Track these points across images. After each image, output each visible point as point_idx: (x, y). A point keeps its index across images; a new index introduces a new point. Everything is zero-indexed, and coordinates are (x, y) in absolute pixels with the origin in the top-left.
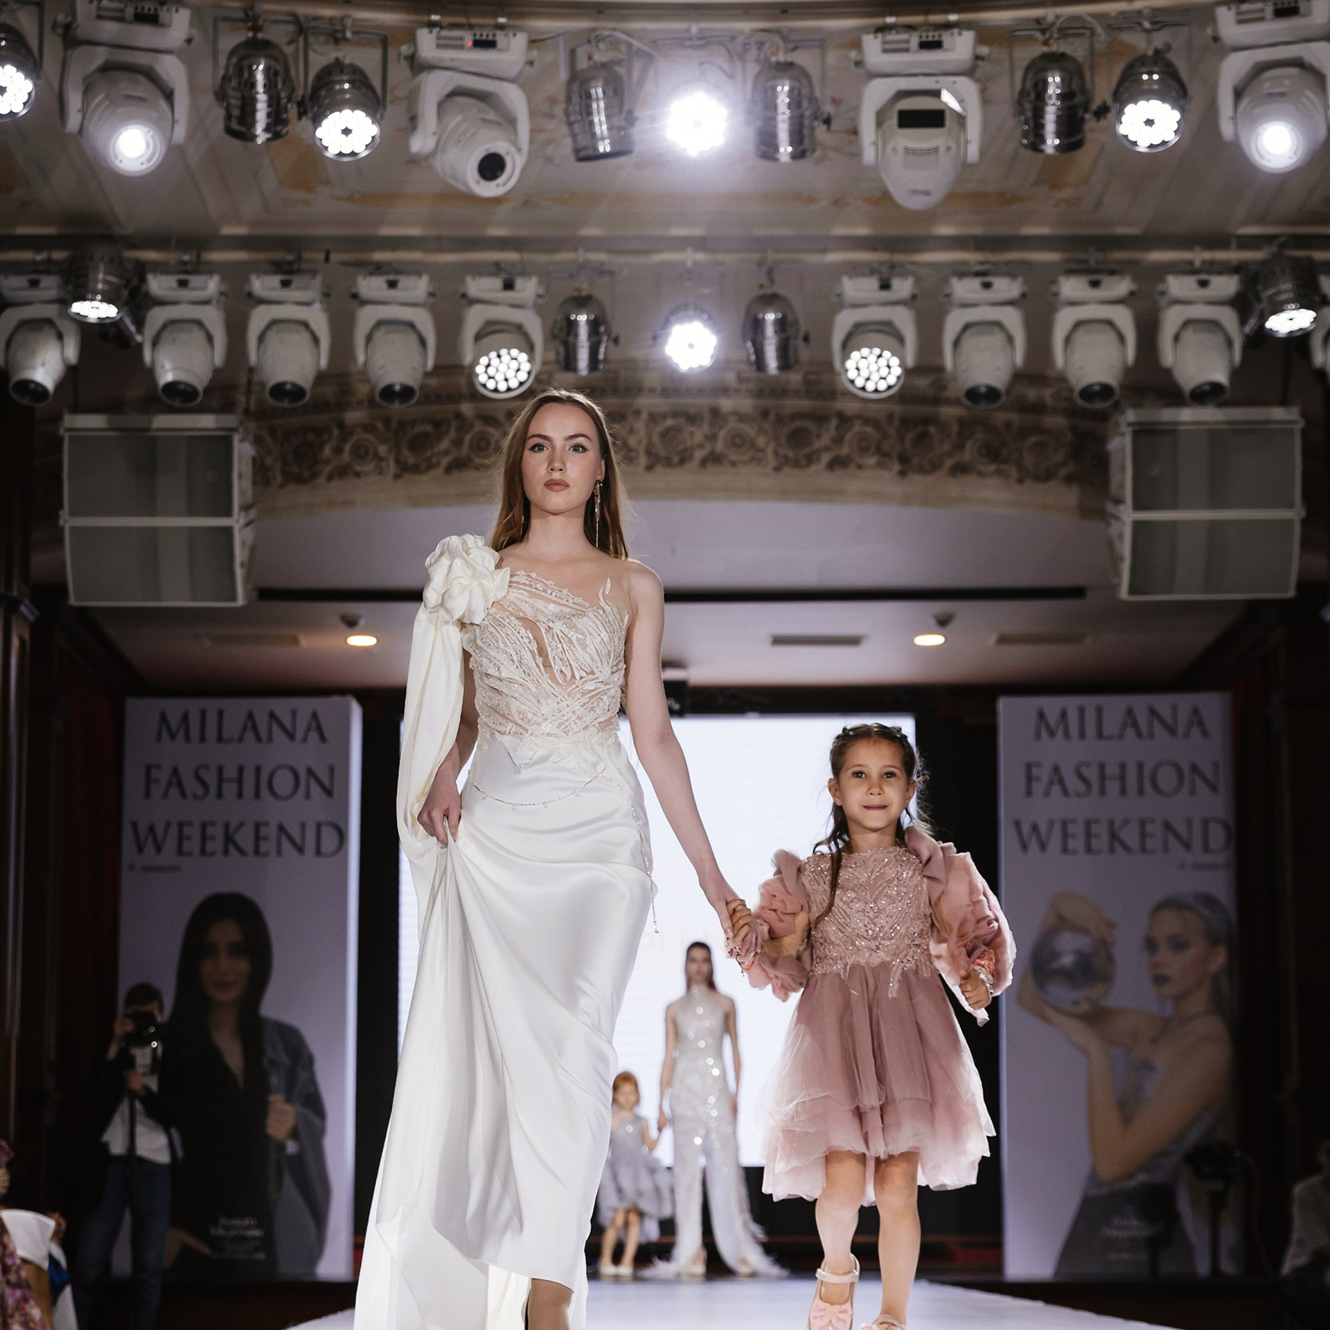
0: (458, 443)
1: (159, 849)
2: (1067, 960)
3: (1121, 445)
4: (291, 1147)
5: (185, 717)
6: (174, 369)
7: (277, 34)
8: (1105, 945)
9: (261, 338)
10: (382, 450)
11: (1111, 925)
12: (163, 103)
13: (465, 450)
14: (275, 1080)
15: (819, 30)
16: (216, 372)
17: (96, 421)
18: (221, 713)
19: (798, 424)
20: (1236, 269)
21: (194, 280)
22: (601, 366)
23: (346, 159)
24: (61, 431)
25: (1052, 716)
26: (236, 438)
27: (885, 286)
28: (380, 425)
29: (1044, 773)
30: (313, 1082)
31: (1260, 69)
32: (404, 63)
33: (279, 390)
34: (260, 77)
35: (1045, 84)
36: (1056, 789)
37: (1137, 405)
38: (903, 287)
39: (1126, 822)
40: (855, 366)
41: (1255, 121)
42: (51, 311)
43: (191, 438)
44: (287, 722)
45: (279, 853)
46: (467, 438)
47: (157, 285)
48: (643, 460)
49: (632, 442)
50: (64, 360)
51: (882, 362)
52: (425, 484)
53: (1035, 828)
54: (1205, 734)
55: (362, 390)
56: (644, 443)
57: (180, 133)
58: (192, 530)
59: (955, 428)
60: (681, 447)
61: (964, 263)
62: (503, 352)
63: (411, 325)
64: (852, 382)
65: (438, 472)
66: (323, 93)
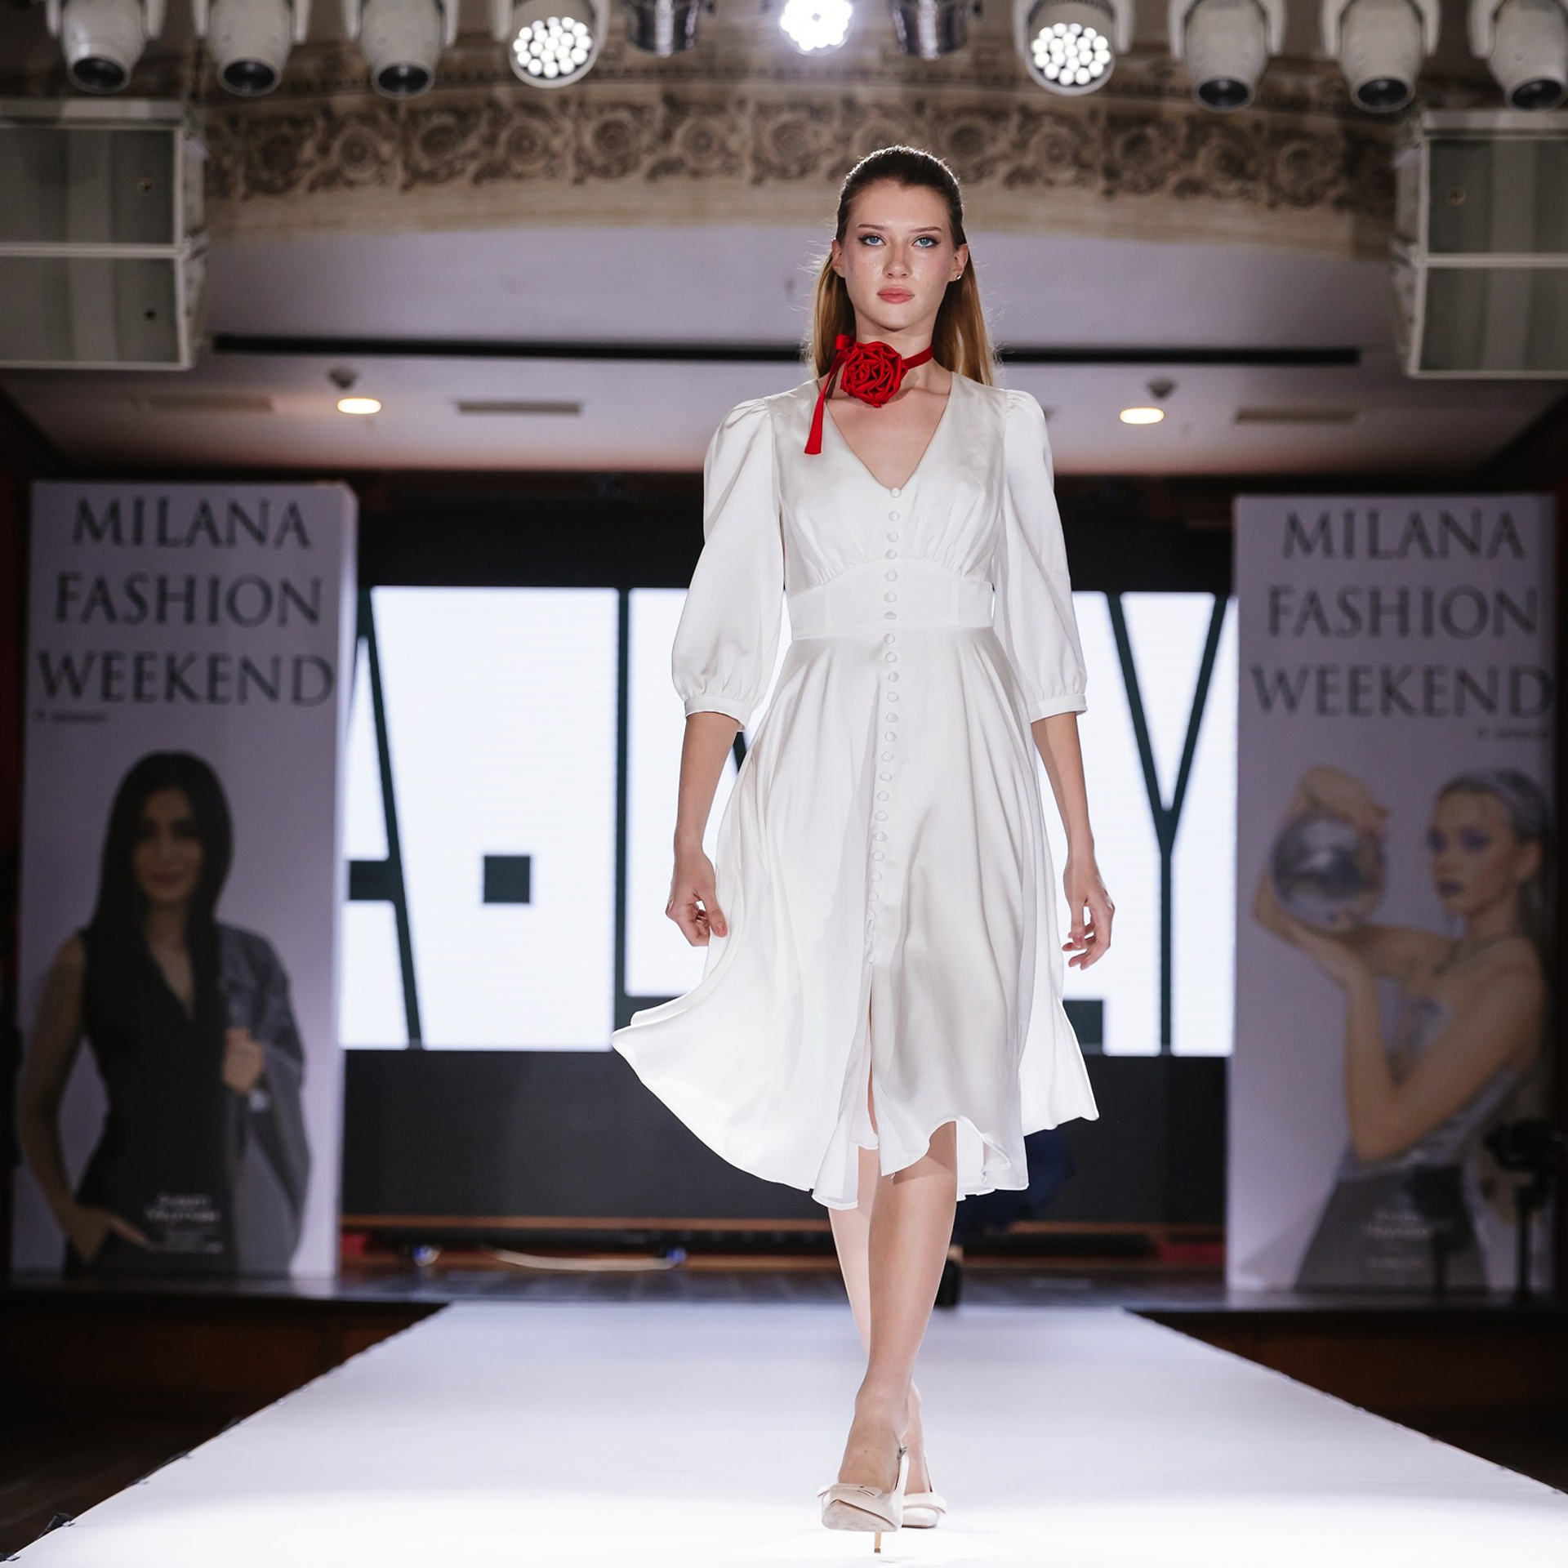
0: (490, 141)
2: (1322, 860)
3: (1414, 160)
4: (258, 1101)
5: (114, 510)
6: (91, 40)
8: (1373, 840)
10: (386, 149)
11: (1383, 813)
13: (501, 151)
14: (236, 1009)
16: (150, 44)
18: (163, 505)
19: (964, 121)
22: (690, 44)
25: (1309, 524)
26: (180, 135)
28: (383, 116)
29: (1295, 603)
30: (287, 1012)
33: (239, 72)
36: (1312, 625)
37: (1436, 105)
39: (1406, 672)
40: (1045, 49)
43: (115, 133)
44: (255, 517)
45: (243, 697)
46: (504, 136)
48: (749, 170)
49: (734, 143)
51: (1084, 43)
52: (446, 197)
53: (1281, 678)
54: (1518, 551)
56: (750, 145)
58: (118, 264)
59: (1183, 130)
60: (801, 153)
62: (553, 22)
64: (1041, 71)
65: (463, 182)
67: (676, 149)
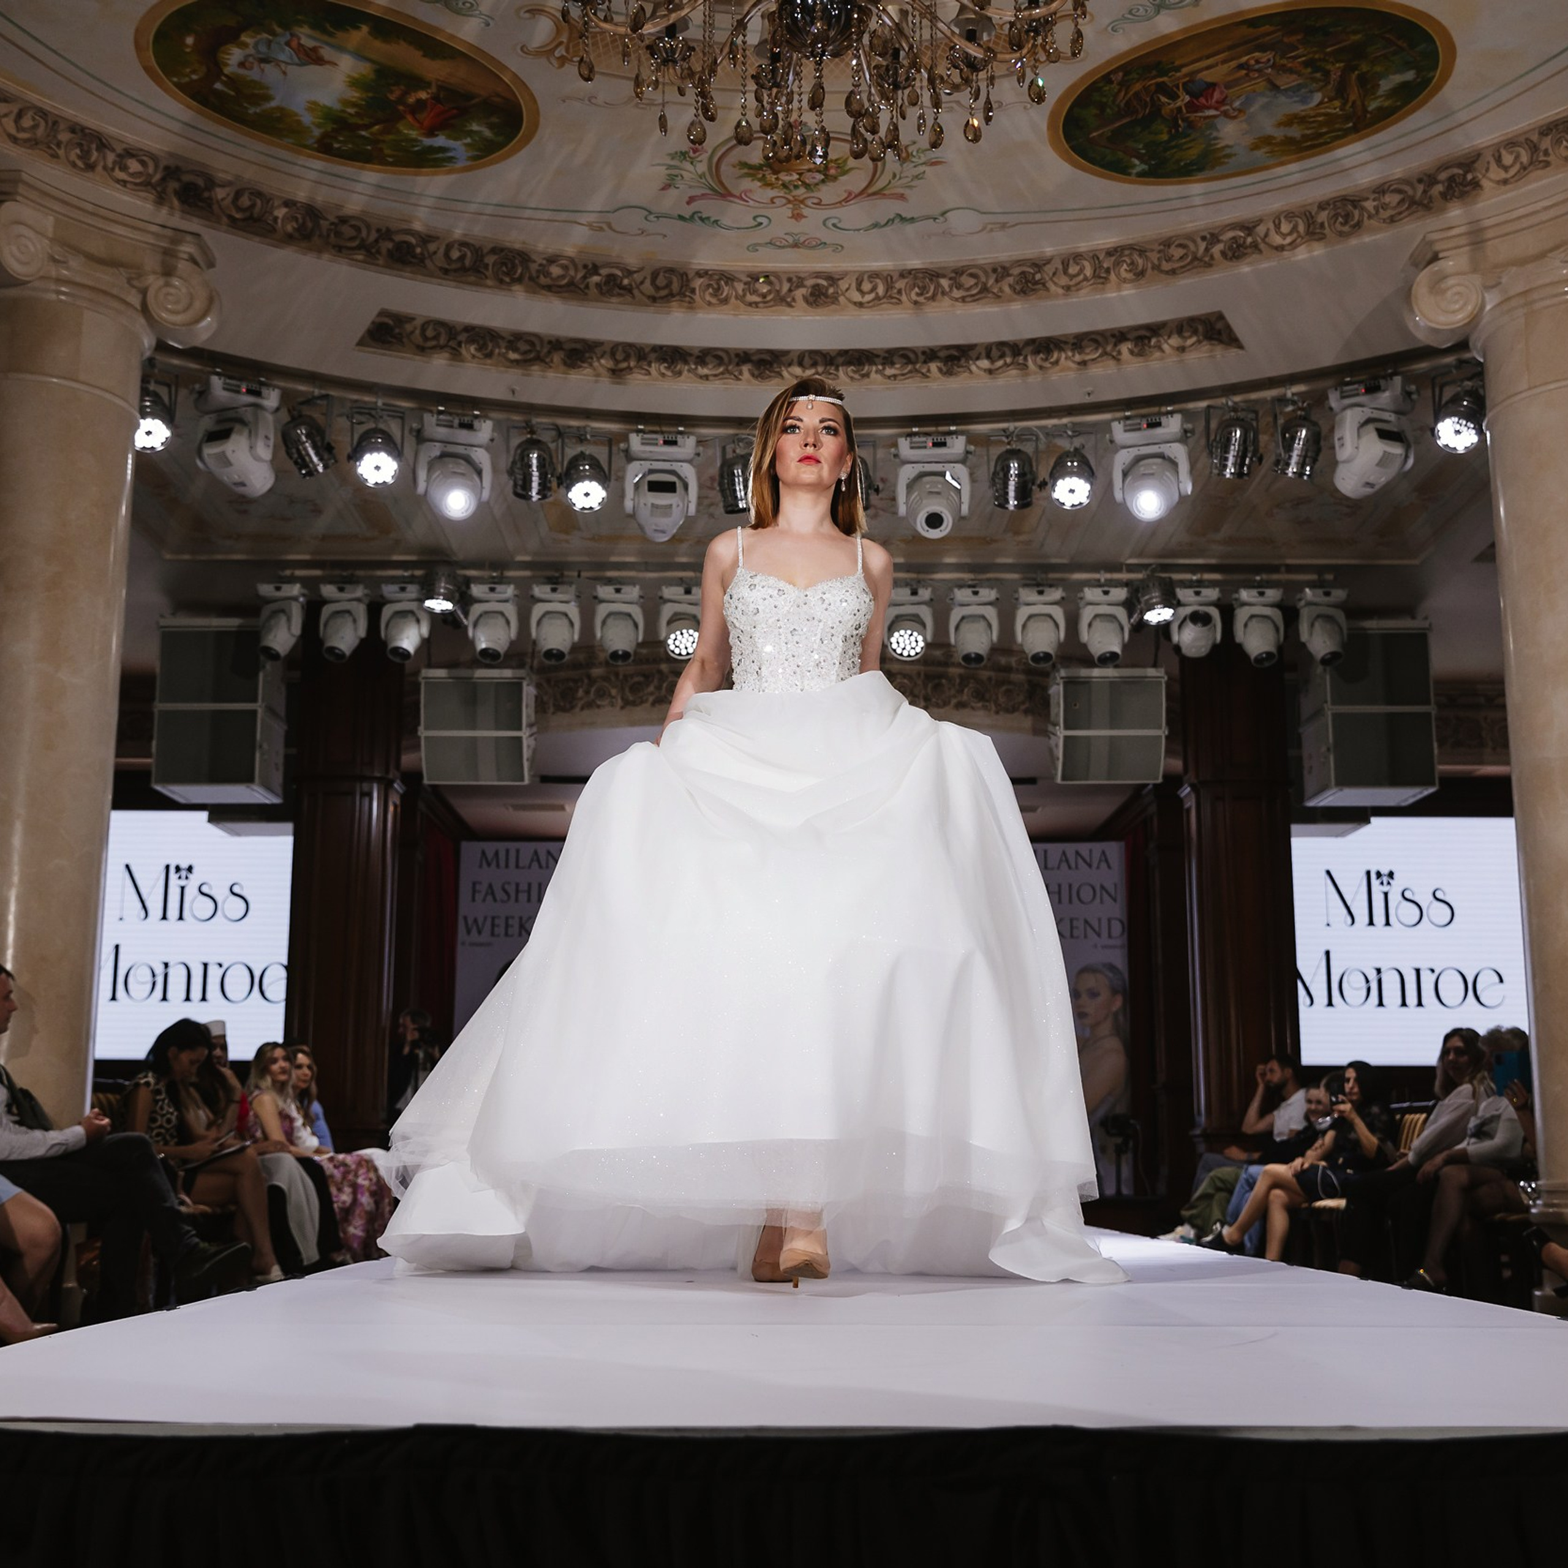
0: (659, 688)
1: (480, 932)
3: (1057, 691)
5: (497, 854)
6: (486, 641)
7: (546, 437)
9: (539, 623)
10: (614, 692)
12: (476, 478)
13: (663, 692)
15: (871, 435)
16: (512, 643)
17: (441, 673)
18: (518, 851)
20: (1127, 584)
21: (499, 588)
23: (587, 512)
24: (420, 679)
26: (525, 684)
27: (914, 593)
28: (613, 678)
31: (1139, 459)
32: (622, 454)
33: (549, 654)
34: (535, 462)
35: (1009, 468)
37: (1066, 667)
38: (925, 594)
40: (896, 641)
41: (1136, 489)
42: (413, 606)
43: (498, 683)
46: (665, 685)
47: (477, 590)
50: (421, 635)
51: (913, 639)
52: (640, 712)
54: (1109, 867)
55: (602, 656)
57: (486, 494)
58: (497, 738)
59: (958, 681)
61: (963, 579)
62: (684, 631)
63: (629, 615)
64: (895, 650)
65: (648, 705)
66: (572, 472)
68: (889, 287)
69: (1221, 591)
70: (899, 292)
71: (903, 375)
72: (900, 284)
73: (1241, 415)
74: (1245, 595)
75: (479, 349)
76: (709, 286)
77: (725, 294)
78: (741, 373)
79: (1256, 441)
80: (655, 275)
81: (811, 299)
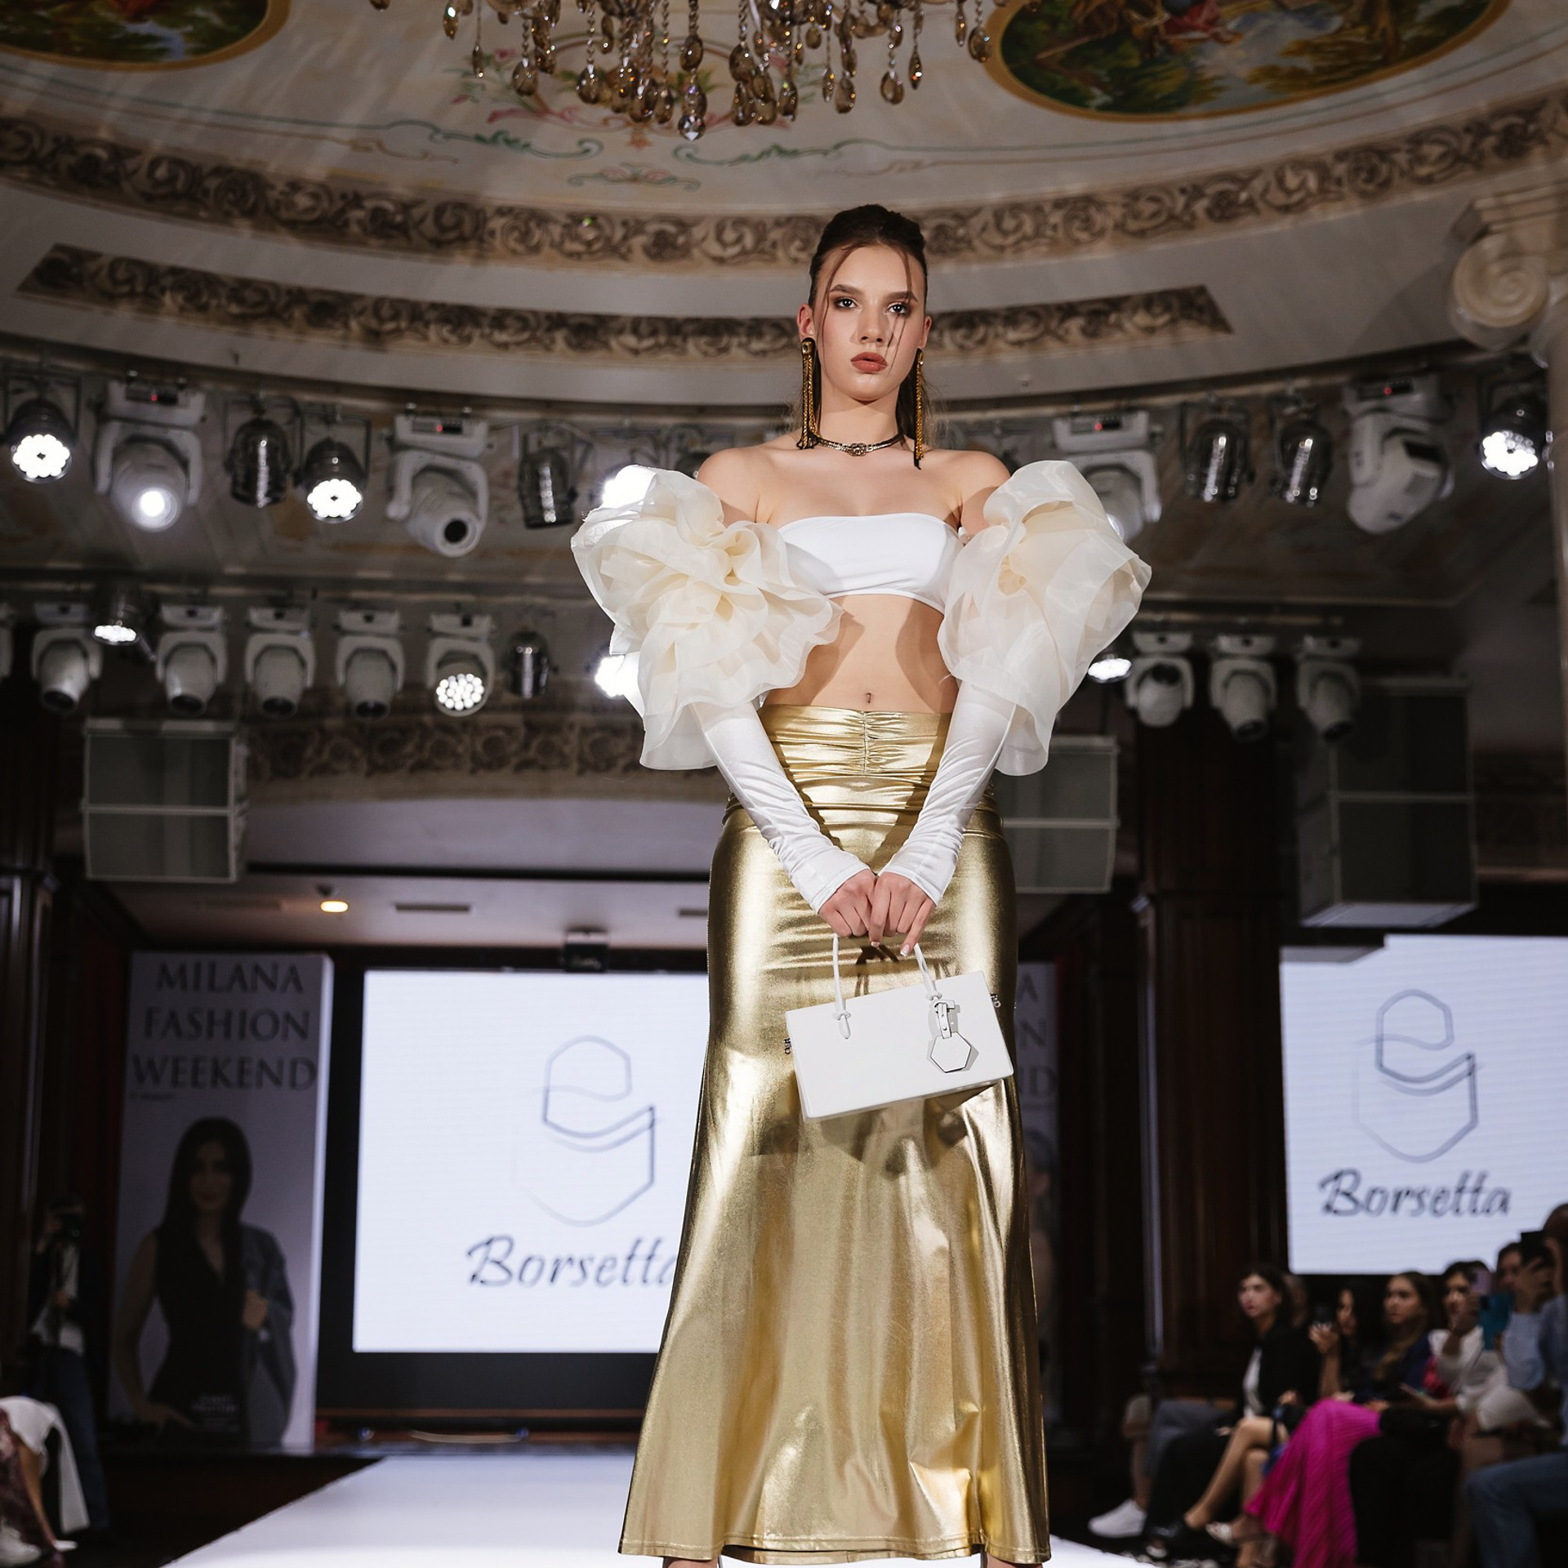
0: (420, 748)
5: (182, 970)
6: (183, 685)
7: (279, 416)
9: (257, 661)
12: (180, 472)
13: (426, 754)
16: (218, 687)
17: (112, 724)
18: (213, 967)
21: (201, 611)
22: (543, 691)
23: (335, 522)
24: (84, 732)
26: (233, 741)
28: (356, 732)
32: (384, 443)
33: (272, 705)
34: (263, 452)
42: (78, 633)
43: (194, 741)
44: (269, 974)
45: (260, 1084)
46: (429, 744)
47: (169, 614)
48: (575, 766)
49: (567, 750)
50: (88, 675)
52: (393, 781)
54: (1034, 997)
55: (340, 702)
56: (577, 751)
57: (193, 495)
58: (193, 819)
62: (461, 677)
63: (383, 654)
65: (403, 772)
66: (316, 465)
67: (532, 753)
68: (760, 238)
69: (1195, 638)
70: (774, 245)
71: (775, 351)
72: (775, 235)
73: (1224, 416)
74: (1225, 643)
75: (188, 299)
76: (514, 228)
77: (535, 240)
78: (553, 341)
79: (1245, 452)
80: (440, 210)
81: (654, 250)
